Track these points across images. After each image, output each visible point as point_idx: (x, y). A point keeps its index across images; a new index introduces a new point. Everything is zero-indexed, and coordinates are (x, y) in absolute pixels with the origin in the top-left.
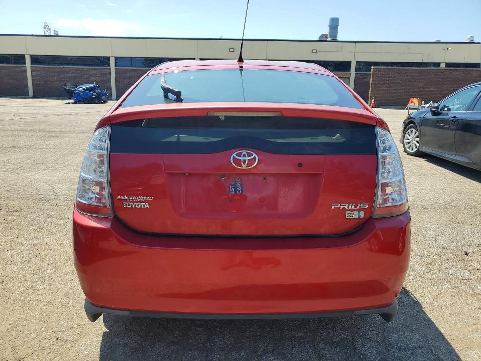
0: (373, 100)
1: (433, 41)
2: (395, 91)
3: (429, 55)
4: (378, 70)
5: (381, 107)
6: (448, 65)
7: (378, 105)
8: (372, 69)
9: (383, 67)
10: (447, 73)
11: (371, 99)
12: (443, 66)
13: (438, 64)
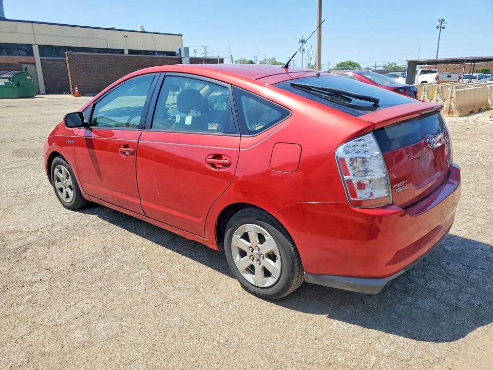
0: (76, 88)
1: (109, 27)
2: (95, 78)
3: (112, 41)
4: (73, 55)
5: (85, 95)
6: (131, 52)
7: (82, 93)
8: (66, 55)
9: (78, 53)
10: (137, 60)
11: (74, 88)
12: (126, 52)
13: (122, 51)
